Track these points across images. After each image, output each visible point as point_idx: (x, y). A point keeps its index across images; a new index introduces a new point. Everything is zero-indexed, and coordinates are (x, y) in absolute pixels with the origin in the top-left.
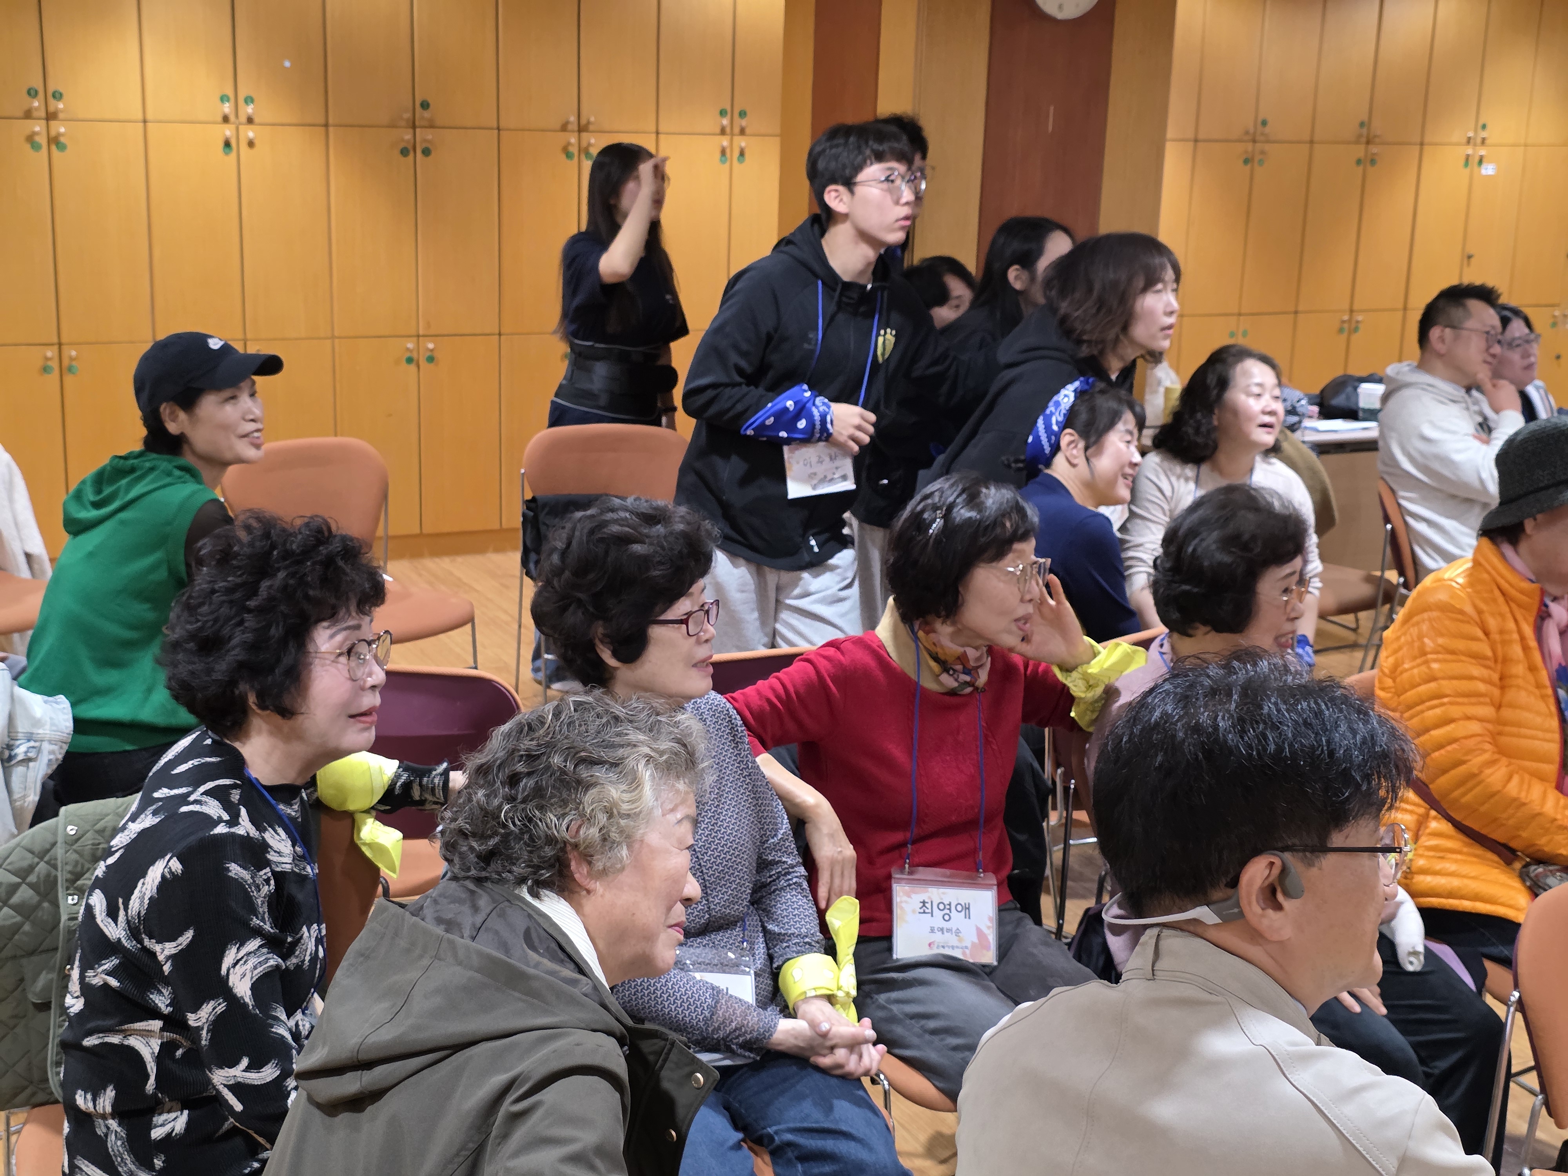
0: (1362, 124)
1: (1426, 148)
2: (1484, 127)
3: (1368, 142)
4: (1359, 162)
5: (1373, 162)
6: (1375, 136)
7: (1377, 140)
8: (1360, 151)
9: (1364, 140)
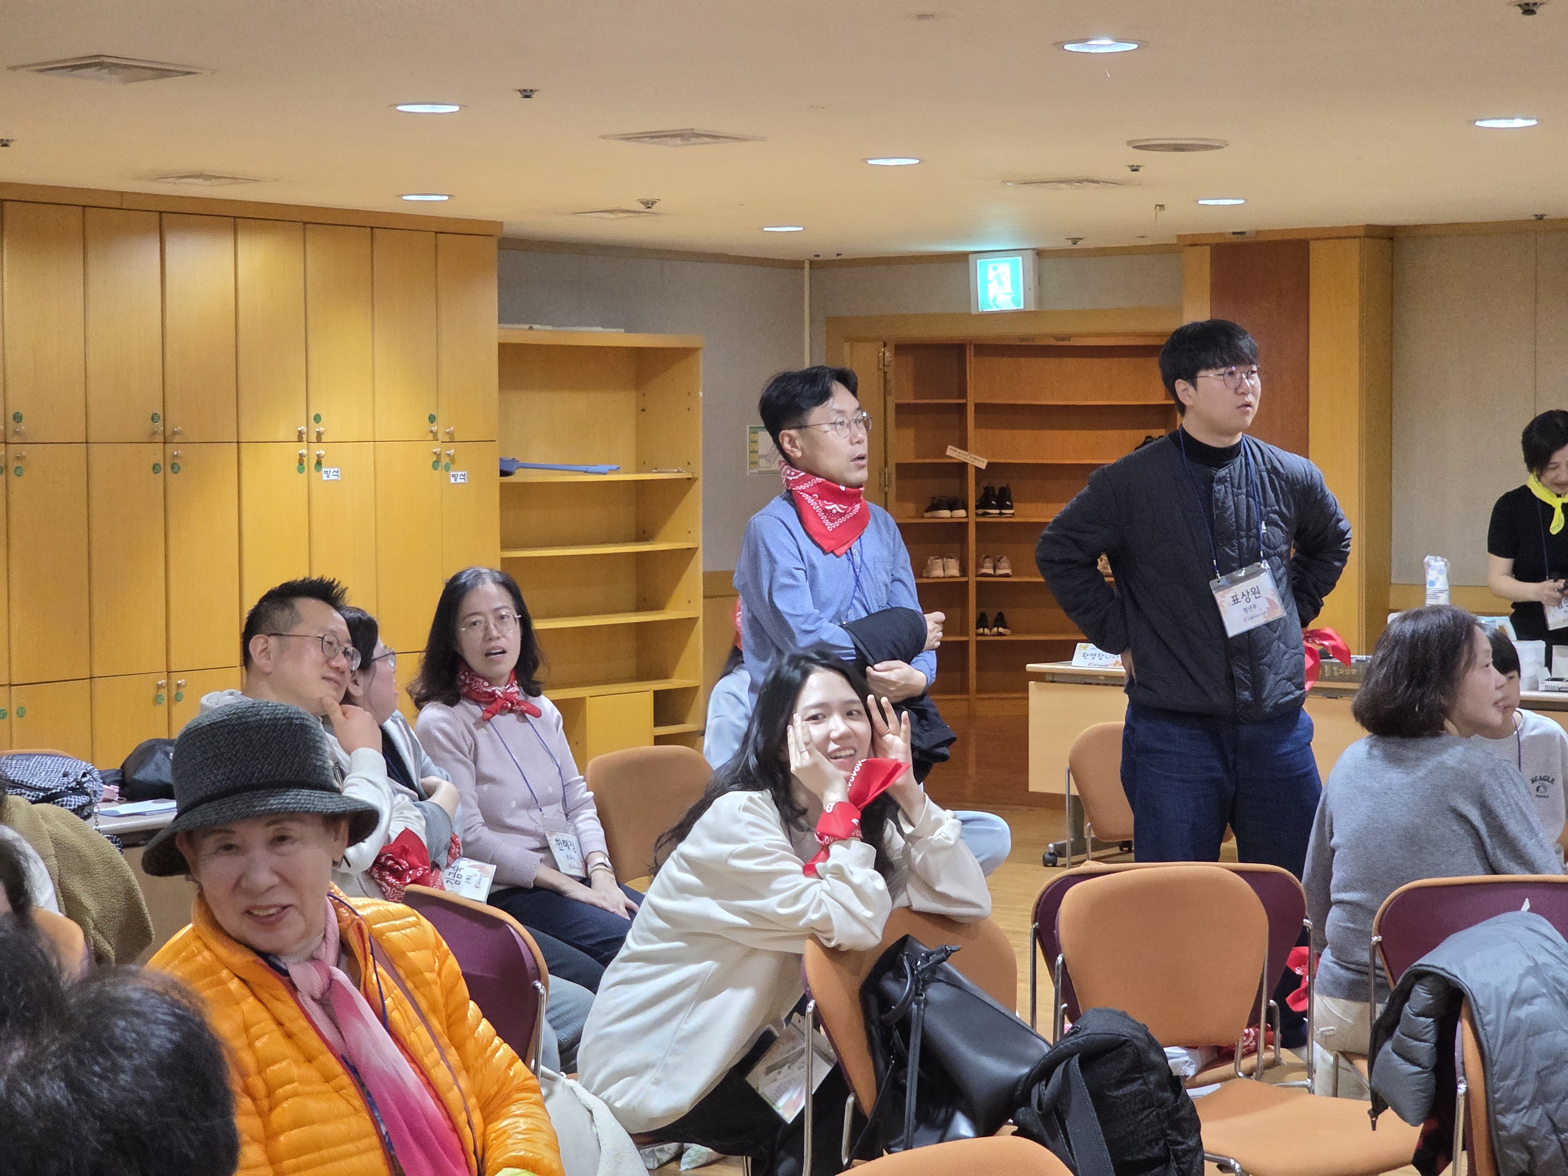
0: (154, 418)
1: (244, 446)
2: (317, 418)
3: (165, 443)
4: (156, 468)
5: (175, 468)
6: (174, 433)
7: (177, 439)
8: (155, 453)
9: (160, 438)
